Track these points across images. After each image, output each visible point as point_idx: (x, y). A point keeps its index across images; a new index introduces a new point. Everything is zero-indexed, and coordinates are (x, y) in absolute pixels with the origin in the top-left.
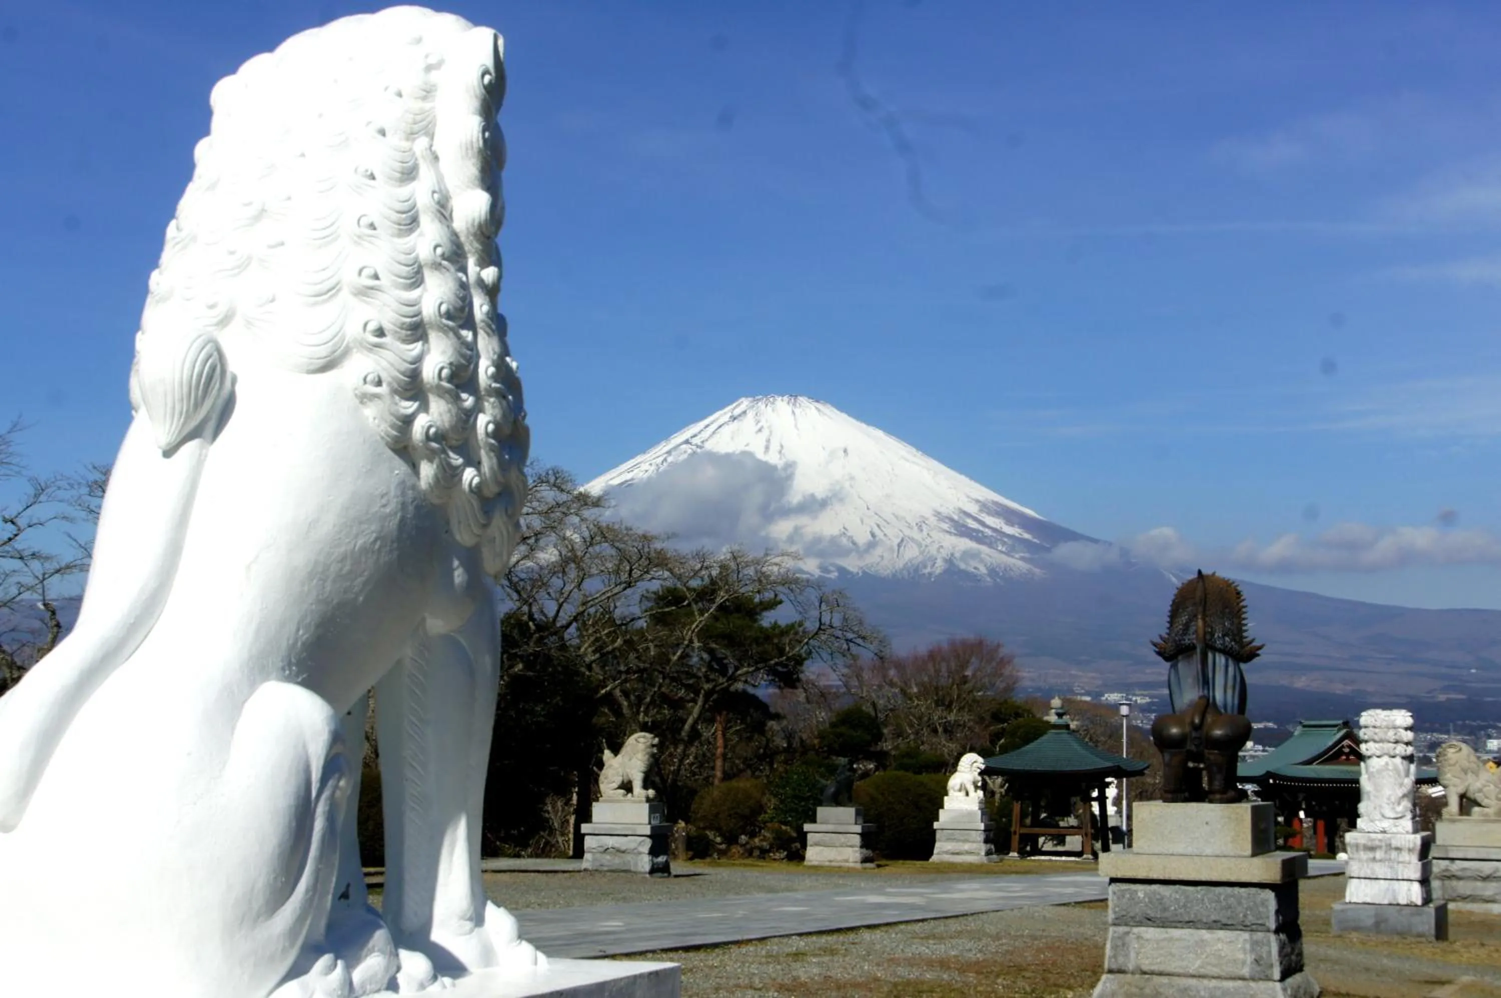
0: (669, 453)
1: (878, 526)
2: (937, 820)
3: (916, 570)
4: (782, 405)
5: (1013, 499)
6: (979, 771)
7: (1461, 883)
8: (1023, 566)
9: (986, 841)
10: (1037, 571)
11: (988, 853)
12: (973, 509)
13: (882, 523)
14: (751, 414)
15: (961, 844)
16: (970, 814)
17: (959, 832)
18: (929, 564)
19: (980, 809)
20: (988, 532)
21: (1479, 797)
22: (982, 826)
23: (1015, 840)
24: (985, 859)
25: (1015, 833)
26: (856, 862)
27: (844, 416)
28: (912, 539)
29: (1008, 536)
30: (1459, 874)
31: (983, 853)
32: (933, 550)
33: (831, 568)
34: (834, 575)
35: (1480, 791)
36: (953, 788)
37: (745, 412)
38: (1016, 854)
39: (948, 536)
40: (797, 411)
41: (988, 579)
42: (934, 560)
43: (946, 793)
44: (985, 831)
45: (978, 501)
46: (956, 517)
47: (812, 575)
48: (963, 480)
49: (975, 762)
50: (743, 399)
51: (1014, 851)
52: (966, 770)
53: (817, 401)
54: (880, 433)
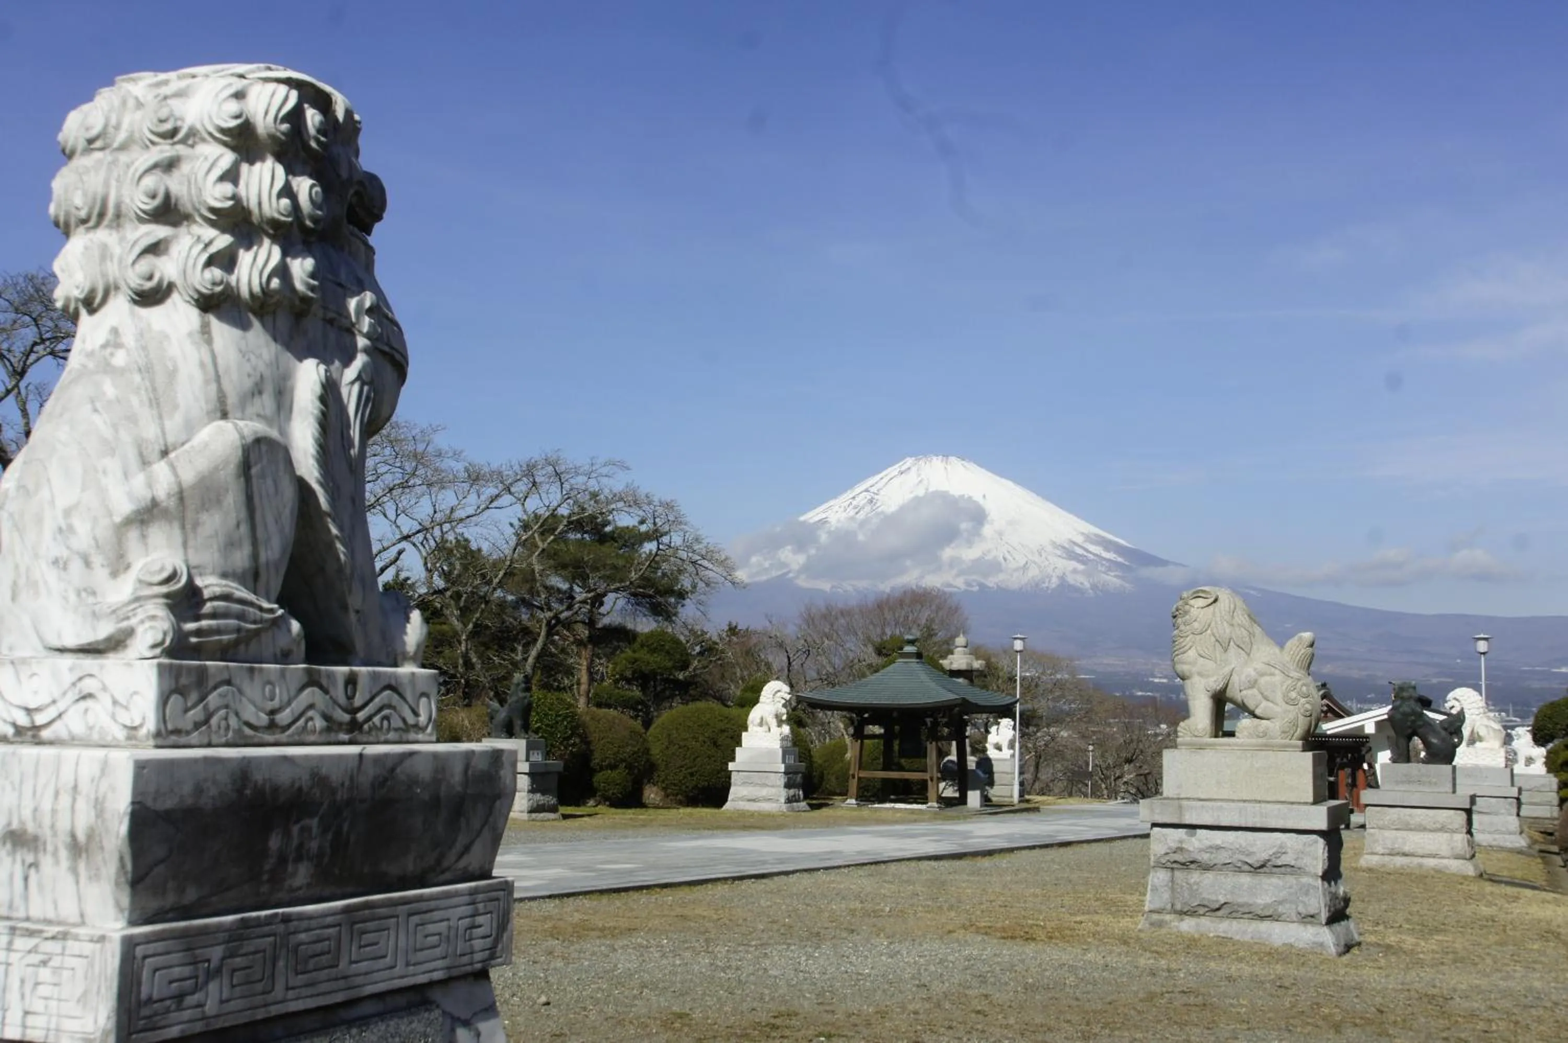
0: (854, 498)
1: (1009, 552)
2: (733, 759)
3: (1037, 585)
4: (937, 462)
5: (1109, 532)
6: (783, 701)
7: (1210, 876)
8: (1118, 582)
9: (788, 786)
10: (1127, 585)
11: (789, 800)
12: (1079, 539)
13: (1010, 549)
14: (914, 469)
15: (757, 788)
16: (770, 752)
17: (757, 773)
18: (1047, 580)
19: (782, 747)
20: (1091, 557)
21: (1250, 697)
22: (782, 768)
23: (853, 785)
24: (784, 807)
25: (853, 777)
26: (522, 812)
27: (983, 470)
28: (1035, 563)
29: (1105, 559)
30: (1205, 857)
31: (783, 800)
32: (1050, 570)
33: (974, 584)
34: (976, 589)
35: (1253, 684)
36: (752, 722)
37: (909, 468)
38: (854, 801)
39: (1060, 560)
40: (949, 467)
41: (1091, 591)
42: (1050, 577)
43: (746, 729)
44: (786, 773)
45: (1083, 534)
46: (1067, 546)
47: (959, 588)
48: (1072, 518)
49: (779, 691)
50: (908, 459)
51: (851, 798)
52: (768, 701)
53: (963, 460)
54: (1010, 484)
